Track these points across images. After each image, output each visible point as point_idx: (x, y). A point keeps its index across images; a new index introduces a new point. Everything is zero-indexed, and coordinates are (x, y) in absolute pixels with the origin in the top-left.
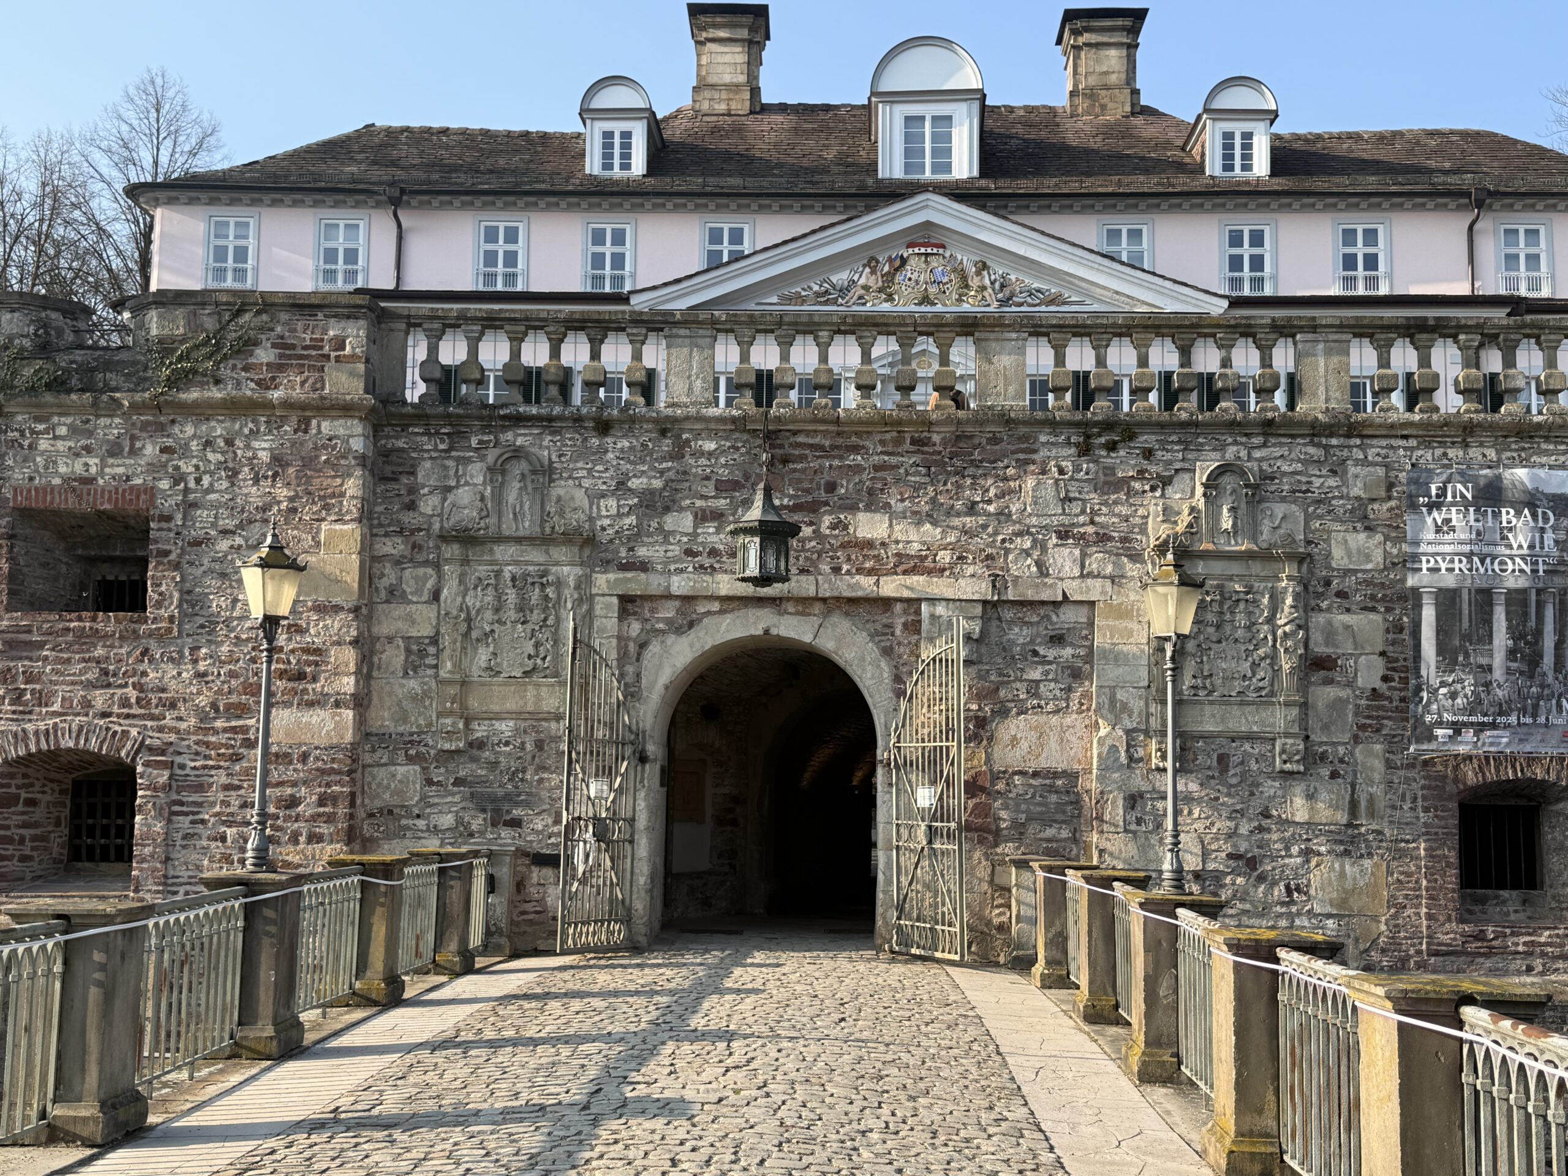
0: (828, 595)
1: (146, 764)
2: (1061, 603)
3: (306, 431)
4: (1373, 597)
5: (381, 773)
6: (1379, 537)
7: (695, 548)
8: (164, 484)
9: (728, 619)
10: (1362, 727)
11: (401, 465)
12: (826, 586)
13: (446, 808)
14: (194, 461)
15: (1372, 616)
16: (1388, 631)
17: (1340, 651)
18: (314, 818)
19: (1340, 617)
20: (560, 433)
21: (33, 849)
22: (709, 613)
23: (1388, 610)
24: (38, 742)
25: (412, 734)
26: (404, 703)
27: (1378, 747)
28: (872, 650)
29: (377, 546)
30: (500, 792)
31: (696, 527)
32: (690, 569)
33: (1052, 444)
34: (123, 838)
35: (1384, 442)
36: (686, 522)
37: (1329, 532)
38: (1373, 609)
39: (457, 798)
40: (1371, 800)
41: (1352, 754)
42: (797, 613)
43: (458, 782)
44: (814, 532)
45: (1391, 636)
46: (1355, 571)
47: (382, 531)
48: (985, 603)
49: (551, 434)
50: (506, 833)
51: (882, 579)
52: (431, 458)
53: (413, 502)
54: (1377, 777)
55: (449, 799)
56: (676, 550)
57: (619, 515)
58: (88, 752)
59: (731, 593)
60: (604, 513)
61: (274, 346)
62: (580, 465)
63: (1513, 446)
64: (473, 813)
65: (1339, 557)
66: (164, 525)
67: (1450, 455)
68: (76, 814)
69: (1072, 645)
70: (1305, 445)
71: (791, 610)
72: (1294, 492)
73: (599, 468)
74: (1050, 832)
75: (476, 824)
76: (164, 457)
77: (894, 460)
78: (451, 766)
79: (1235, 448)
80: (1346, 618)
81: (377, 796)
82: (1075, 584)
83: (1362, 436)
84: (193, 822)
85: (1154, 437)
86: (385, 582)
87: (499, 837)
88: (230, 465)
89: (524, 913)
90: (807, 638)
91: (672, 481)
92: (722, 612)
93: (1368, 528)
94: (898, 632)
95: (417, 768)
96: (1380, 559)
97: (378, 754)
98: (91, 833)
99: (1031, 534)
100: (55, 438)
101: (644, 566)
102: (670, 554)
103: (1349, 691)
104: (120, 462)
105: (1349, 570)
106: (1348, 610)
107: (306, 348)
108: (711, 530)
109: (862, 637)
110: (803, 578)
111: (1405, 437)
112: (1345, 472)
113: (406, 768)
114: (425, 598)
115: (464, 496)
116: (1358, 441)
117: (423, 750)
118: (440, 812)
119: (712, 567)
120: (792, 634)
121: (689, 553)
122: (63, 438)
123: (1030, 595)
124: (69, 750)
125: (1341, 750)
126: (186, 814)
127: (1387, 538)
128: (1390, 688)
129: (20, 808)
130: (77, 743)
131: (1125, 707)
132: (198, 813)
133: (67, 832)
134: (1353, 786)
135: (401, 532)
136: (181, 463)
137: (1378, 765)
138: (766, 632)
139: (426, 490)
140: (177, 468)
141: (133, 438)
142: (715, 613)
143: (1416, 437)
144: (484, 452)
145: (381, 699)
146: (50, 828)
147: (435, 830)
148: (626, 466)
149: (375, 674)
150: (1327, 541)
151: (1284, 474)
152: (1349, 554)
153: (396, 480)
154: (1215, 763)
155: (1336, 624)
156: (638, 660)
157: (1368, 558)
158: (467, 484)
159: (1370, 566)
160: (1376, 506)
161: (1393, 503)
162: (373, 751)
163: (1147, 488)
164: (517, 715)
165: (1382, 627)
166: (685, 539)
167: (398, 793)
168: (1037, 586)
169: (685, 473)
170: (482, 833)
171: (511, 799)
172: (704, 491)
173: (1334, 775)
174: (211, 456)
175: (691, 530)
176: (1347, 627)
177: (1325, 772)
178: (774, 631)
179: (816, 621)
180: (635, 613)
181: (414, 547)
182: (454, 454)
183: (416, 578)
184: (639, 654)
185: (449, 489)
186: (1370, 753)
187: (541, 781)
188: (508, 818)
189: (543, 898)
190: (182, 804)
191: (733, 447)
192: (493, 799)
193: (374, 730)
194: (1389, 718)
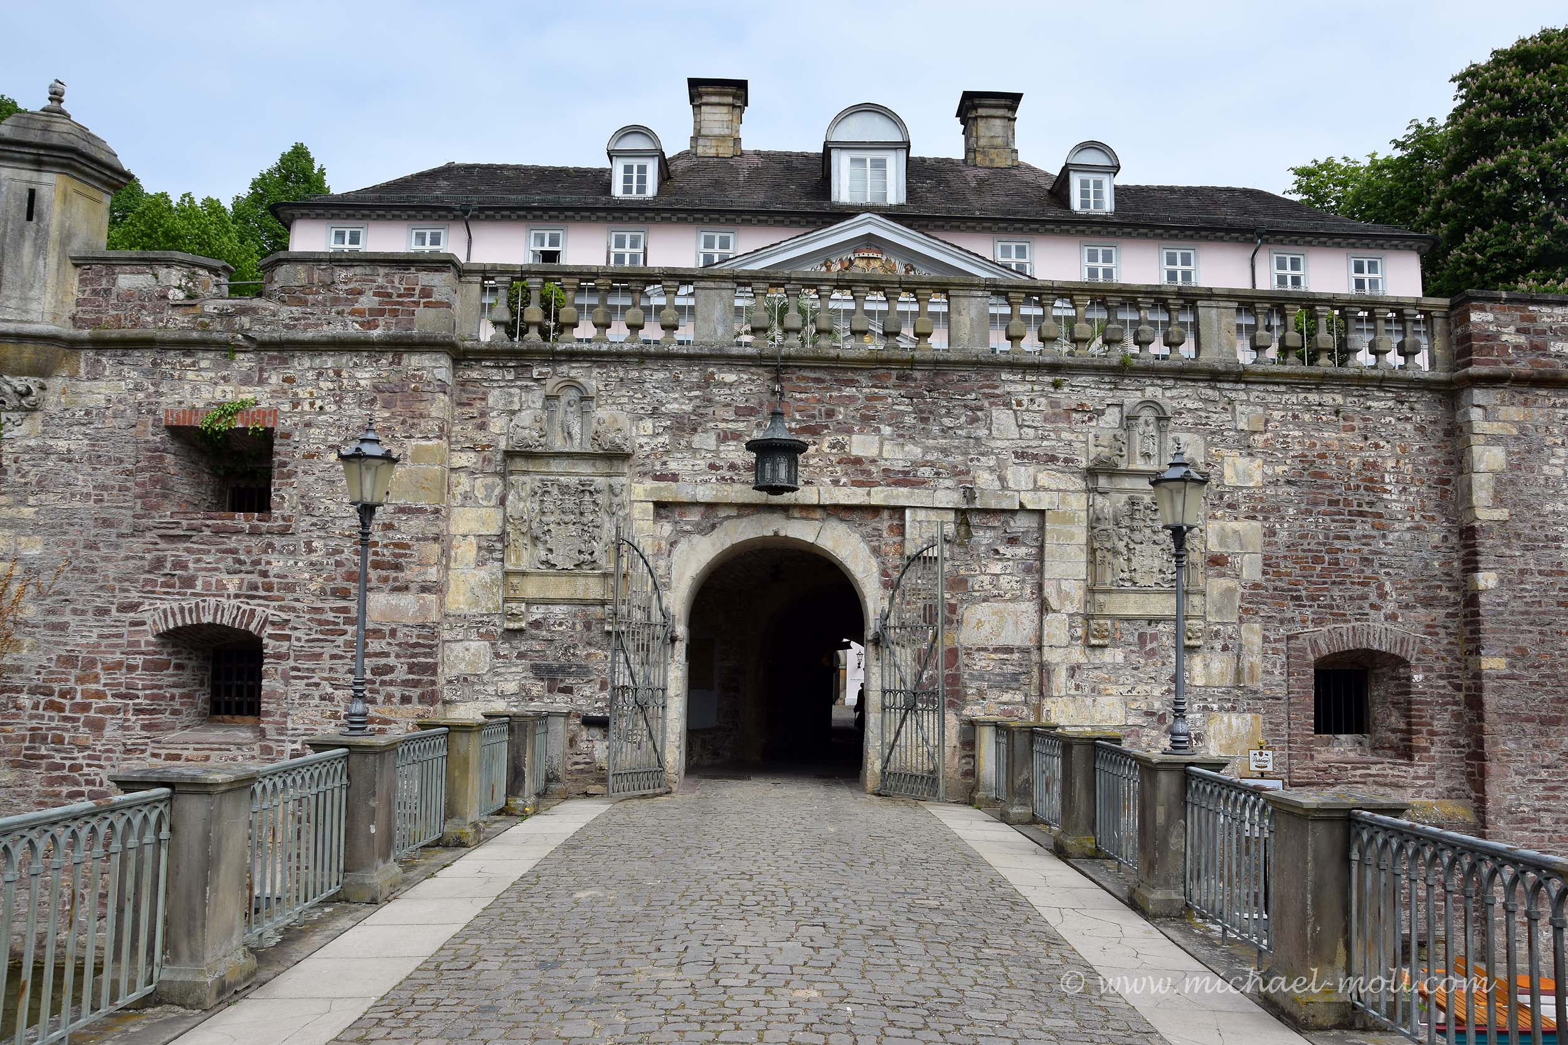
0: (828, 503)
1: (270, 636)
2: (1017, 511)
3: (399, 364)
4: (1254, 509)
5: (458, 647)
6: (1259, 461)
7: (718, 463)
8: (286, 407)
9: (744, 522)
10: (1246, 611)
11: (475, 392)
12: (827, 495)
13: (510, 677)
14: (309, 389)
15: (1254, 523)
16: (1265, 535)
17: (1231, 551)
18: (405, 683)
19: (1230, 524)
20: (606, 367)
21: (182, 704)
22: (728, 518)
23: (1266, 519)
24: (183, 618)
25: (482, 615)
26: (476, 589)
27: (1257, 626)
28: (864, 549)
29: (454, 460)
30: (556, 664)
31: (718, 446)
32: (714, 480)
33: (1011, 381)
34: (253, 696)
35: (1262, 388)
36: (710, 441)
37: (1222, 458)
38: (1254, 518)
39: (519, 669)
40: (1252, 667)
41: (1238, 632)
42: (803, 518)
43: (521, 656)
44: (817, 450)
45: (1267, 539)
46: (1242, 488)
47: (459, 447)
48: (957, 510)
49: (598, 367)
50: (560, 698)
51: (873, 489)
52: (500, 387)
53: (484, 423)
54: (1256, 649)
55: (513, 669)
56: (702, 464)
57: (657, 435)
58: (222, 626)
59: (747, 501)
60: (642, 433)
61: (375, 294)
62: (624, 392)
63: (1355, 393)
64: (532, 681)
65: (1230, 479)
66: (286, 441)
67: (1310, 399)
68: (215, 677)
69: (1025, 544)
70: (1204, 387)
71: (797, 515)
72: (1196, 424)
73: (639, 395)
74: (1006, 697)
75: (535, 691)
76: (286, 385)
77: (882, 392)
78: (515, 643)
79: (1152, 389)
80: (1235, 525)
81: (454, 666)
82: (1029, 495)
83: (1247, 383)
84: (307, 685)
85: (1091, 378)
86: (460, 489)
87: (555, 701)
88: (338, 392)
89: (577, 763)
90: (810, 539)
91: (699, 407)
92: (738, 516)
93: (1250, 454)
94: (885, 534)
95: (487, 643)
96: (1260, 479)
97: (455, 632)
98: (228, 693)
99: (996, 454)
100: (200, 369)
101: (674, 478)
102: (696, 468)
103: (1236, 582)
104: (251, 389)
105: (1236, 487)
106: (1236, 519)
107: (399, 296)
108: (731, 448)
109: (855, 538)
110: (807, 488)
111: (1278, 384)
112: (1234, 409)
113: (477, 643)
114: (493, 503)
115: (525, 418)
116: (1243, 386)
117: (492, 628)
118: (506, 680)
119: (731, 478)
120: (798, 536)
121: (712, 466)
122: (205, 369)
123: (993, 504)
124: (209, 624)
125: (1230, 629)
126: (302, 678)
127: (1265, 462)
128: (1267, 580)
129: (171, 671)
130: (215, 619)
131: (1068, 594)
132: (312, 677)
133: (209, 690)
134: (1238, 657)
135: (473, 449)
136: (299, 390)
137: (1257, 640)
138: (776, 534)
139: (494, 414)
140: (296, 394)
141: (261, 370)
142: (733, 517)
143: (1285, 384)
144: (543, 382)
145: (457, 586)
146: (195, 688)
147: (502, 695)
148: (661, 394)
149: (452, 565)
150: (1221, 464)
151: (1190, 410)
152: (1237, 474)
153: (470, 405)
154: (1136, 640)
155: (1228, 530)
156: (669, 556)
157: (1250, 477)
158: (529, 407)
159: (1251, 484)
160: (1257, 437)
161: (1269, 435)
162: (451, 629)
163: (1086, 418)
164: (570, 602)
165: (1261, 532)
166: (709, 455)
167: (470, 663)
168: (999, 496)
169: (710, 401)
170: (540, 697)
171: (563, 670)
172: (726, 416)
173: (1225, 648)
174: (322, 384)
175: (714, 448)
176: (1235, 532)
177: (1218, 645)
178: (782, 533)
179: (817, 525)
180: (667, 517)
181: (484, 460)
182: (519, 383)
183: (486, 486)
184: (670, 552)
185: (513, 413)
186: (1252, 630)
187: (588, 655)
188: (562, 685)
189: (592, 751)
190: (299, 670)
191: (750, 379)
192: (549, 670)
193: (452, 612)
194: (1265, 603)
